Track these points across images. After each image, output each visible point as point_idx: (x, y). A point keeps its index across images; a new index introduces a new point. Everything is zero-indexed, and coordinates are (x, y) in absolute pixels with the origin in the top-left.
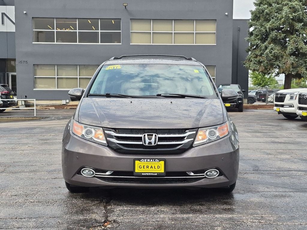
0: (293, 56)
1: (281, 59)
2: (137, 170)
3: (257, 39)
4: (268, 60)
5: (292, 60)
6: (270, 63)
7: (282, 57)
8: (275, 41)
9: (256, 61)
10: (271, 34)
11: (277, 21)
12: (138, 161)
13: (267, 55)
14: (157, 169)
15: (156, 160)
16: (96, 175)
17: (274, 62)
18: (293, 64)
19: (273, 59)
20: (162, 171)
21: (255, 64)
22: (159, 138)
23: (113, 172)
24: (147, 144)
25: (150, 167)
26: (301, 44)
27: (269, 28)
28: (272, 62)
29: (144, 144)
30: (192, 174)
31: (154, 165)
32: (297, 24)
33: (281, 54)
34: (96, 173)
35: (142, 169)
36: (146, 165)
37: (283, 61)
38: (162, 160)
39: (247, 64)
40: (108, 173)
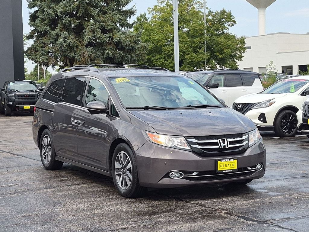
0: (90, 47)
1: (76, 49)
2: (219, 169)
3: (45, 24)
4: (62, 52)
5: (90, 51)
6: (64, 55)
7: (77, 48)
8: (66, 27)
9: (44, 51)
10: (63, 19)
11: (69, 4)
12: (220, 161)
13: (62, 45)
14: (232, 167)
15: (232, 159)
16: (184, 176)
17: (69, 53)
18: (90, 56)
19: (68, 50)
20: (236, 168)
21: (43, 55)
22: (229, 141)
23: (198, 172)
24: (223, 148)
25: (227, 166)
26: (98, 32)
27: (61, 12)
28: (66, 53)
29: (220, 147)
30: (250, 169)
31: (230, 163)
32: (92, 9)
33: (76, 43)
34: (185, 175)
35: (223, 167)
36: (225, 164)
37: (79, 52)
38: (235, 159)
39: (32, 55)
40: (194, 174)
